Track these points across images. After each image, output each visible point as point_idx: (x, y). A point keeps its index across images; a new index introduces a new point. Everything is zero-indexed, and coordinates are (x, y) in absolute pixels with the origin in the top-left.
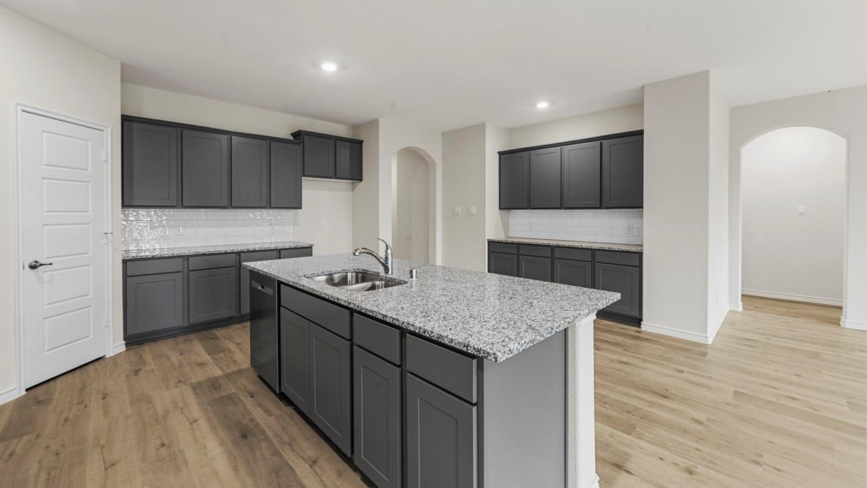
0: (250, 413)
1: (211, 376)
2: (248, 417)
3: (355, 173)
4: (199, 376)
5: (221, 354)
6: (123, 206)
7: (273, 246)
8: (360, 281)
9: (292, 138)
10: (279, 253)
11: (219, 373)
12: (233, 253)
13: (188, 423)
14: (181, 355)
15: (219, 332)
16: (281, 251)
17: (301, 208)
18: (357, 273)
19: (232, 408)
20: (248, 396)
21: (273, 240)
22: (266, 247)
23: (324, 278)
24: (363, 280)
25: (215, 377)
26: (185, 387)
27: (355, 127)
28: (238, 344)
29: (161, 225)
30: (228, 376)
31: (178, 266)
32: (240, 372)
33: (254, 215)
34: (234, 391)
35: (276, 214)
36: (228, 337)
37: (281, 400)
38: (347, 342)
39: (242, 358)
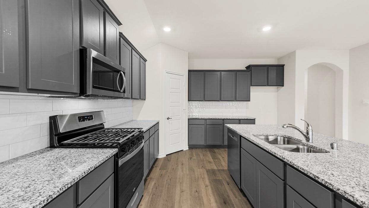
0: (227, 193)
1: (213, 168)
2: (227, 194)
3: (280, 83)
4: (209, 167)
5: (217, 160)
6: (188, 100)
7: (237, 118)
8: (286, 143)
9: (246, 69)
10: (240, 121)
11: (215, 168)
12: (221, 119)
13: (205, 186)
14: (204, 156)
15: (216, 150)
16: (241, 120)
17: (249, 101)
18: (284, 138)
19: (220, 187)
20: (227, 184)
21: (237, 115)
22: (234, 118)
23: (263, 137)
24: (289, 143)
25: (214, 169)
26: (204, 170)
27: (279, 59)
28: (223, 158)
29: (198, 107)
30: (219, 170)
31: (203, 122)
32: (223, 170)
33: (230, 104)
34: (221, 179)
35: (238, 103)
36: (219, 153)
37: (241, 192)
38: (282, 181)
39: (224, 165)
